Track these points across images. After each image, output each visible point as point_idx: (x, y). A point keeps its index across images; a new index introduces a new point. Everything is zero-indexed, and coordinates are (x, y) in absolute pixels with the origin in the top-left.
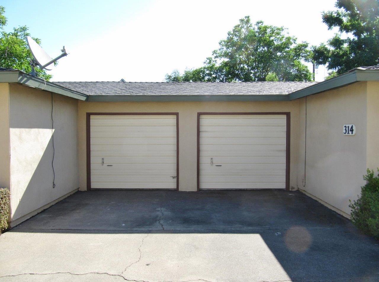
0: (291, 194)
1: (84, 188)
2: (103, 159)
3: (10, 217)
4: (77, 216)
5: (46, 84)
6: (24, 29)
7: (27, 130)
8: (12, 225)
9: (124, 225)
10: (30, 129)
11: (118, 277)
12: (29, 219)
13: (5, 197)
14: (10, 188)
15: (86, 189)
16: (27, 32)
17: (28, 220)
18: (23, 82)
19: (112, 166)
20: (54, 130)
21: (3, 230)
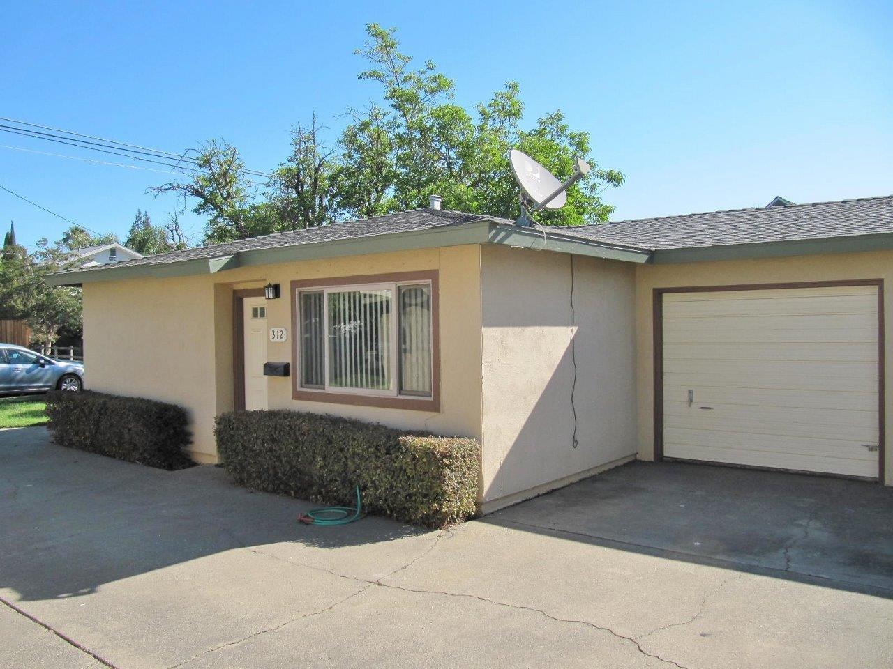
1: (648, 454)
2: (690, 392)
3: (479, 493)
4: (611, 510)
5: (547, 238)
6: (556, 118)
7: (517, 329)
8: (485, 510)
9: (698, 544)
10: (523, 328)
11: (627, 642)
12: (519, 503)
13: (469, 455)
14: (481, 439)
15: (651, 458)
16: (563, 122)
17: (517, 504)
18: (499, 241)
19: (710, 408)
20: (575, 329)
21: (467, 517)
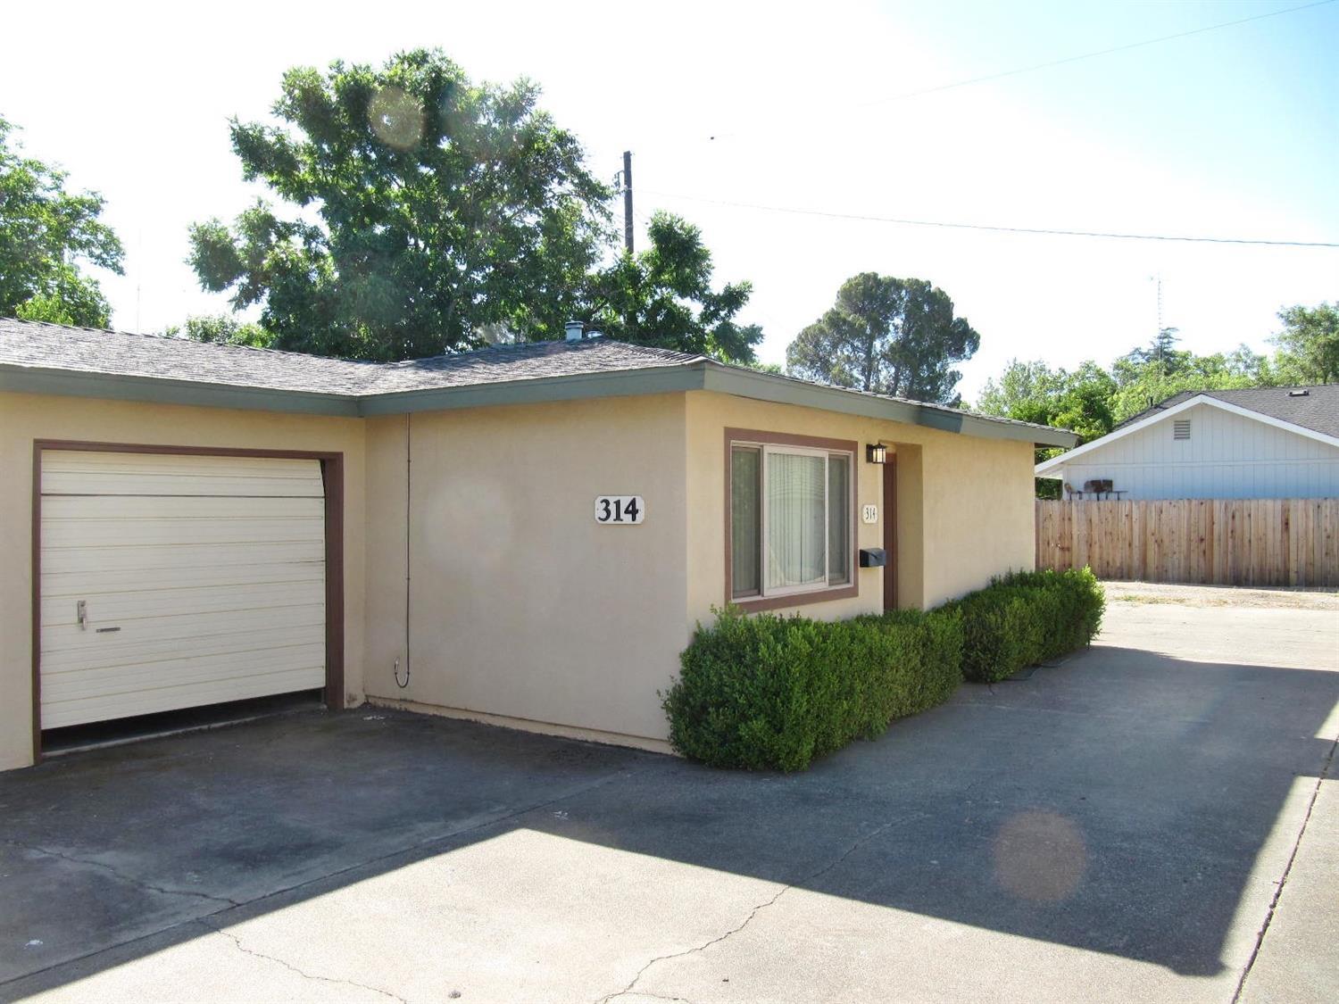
0: (371, 718)
